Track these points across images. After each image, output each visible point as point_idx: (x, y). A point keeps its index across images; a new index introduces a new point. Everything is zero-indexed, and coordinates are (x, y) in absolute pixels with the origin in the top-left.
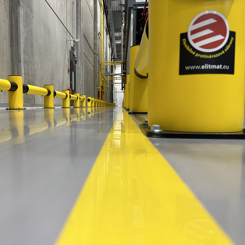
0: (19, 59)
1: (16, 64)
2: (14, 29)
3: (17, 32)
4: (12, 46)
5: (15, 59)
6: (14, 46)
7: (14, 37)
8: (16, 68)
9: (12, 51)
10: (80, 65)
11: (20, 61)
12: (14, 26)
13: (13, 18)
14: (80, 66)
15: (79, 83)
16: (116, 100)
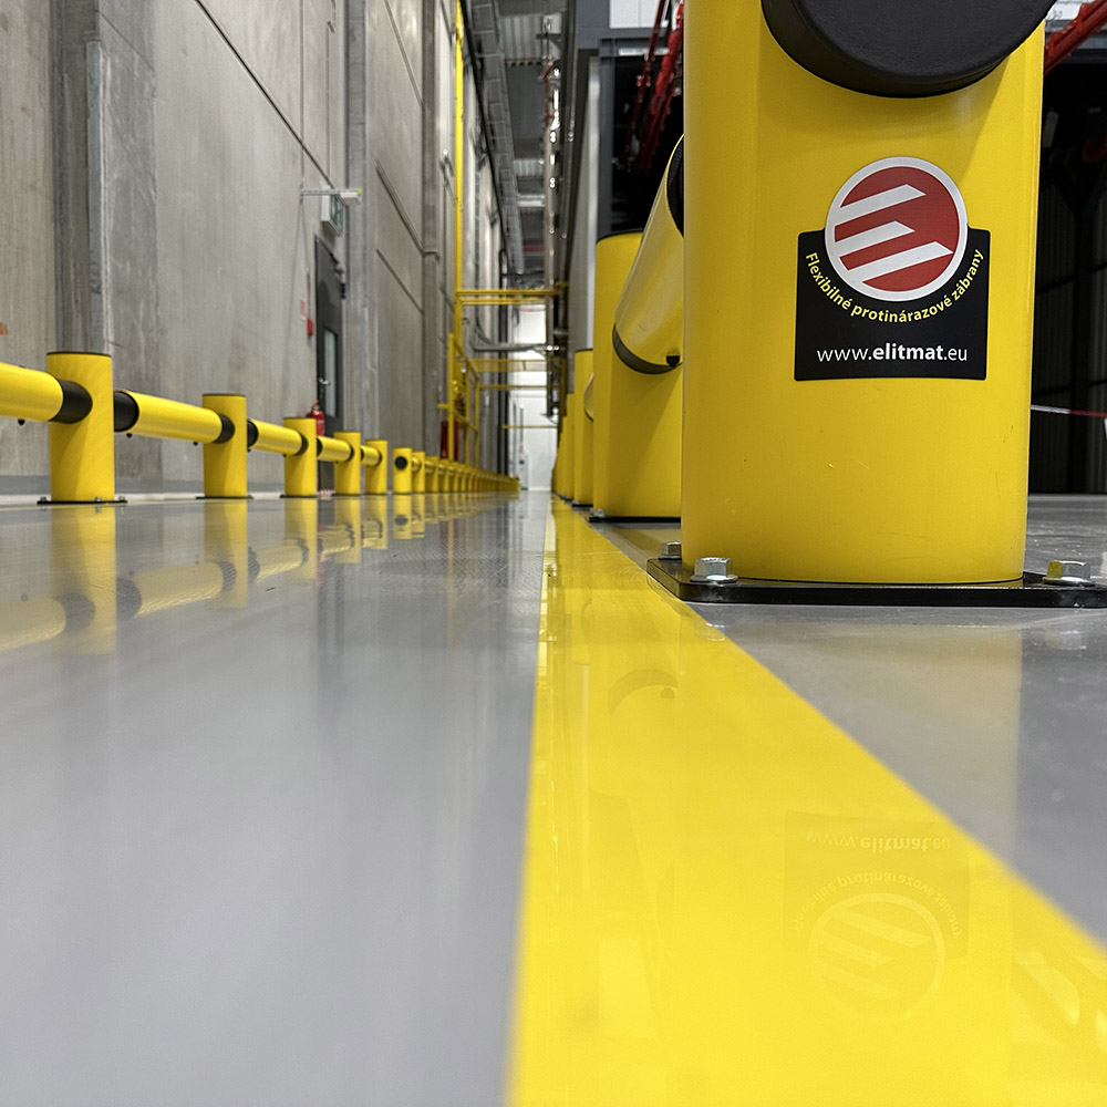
0: (94, 277)
1: (80, 299)
2: (70, 147)
3: (83, 159)
4: (59, 219)
5: (72, 277)
6: (71, 217)
7: (70, 181)
8: (80, 320)
9: (59, 245)
10: (360, 303)
11: (99, 287)
12: (70, 131)
13: (67, 94)
14: (359, 311)
15: (355, 385)
16: (522, 462)
